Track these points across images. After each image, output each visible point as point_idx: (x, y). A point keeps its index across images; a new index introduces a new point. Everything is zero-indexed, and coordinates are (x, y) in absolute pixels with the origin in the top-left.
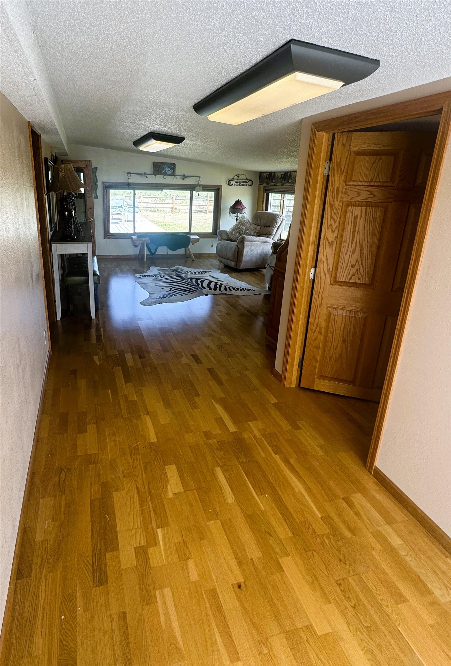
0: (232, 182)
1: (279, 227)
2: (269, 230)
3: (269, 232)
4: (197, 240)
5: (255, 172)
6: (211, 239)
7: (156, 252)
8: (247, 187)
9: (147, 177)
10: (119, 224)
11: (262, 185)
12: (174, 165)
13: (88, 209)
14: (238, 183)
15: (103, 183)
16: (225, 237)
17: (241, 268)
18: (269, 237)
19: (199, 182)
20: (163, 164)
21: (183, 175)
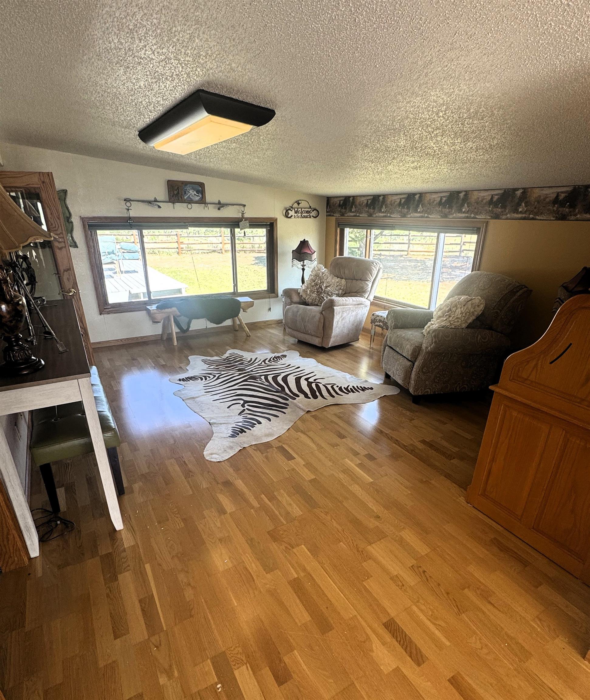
0: (291, 213)
1: (374, 280)
2: (362, 286)
3: (362, 288)
4: (251, 305)
5: (319, 197)
6: (267, 300)
7: (189, 327)
8: (312, 219)
9: (159, 207)
10: (113, 277)
11: (333, 216)
12: (202, 185)
13: (62, 271)
14: (300, 215)
15: (83, 219)
16: (296, 298)
17: (330, 346)
18: (362, 296)
19: (243, 214)
20: (186, 183)
21: (217, 202)
